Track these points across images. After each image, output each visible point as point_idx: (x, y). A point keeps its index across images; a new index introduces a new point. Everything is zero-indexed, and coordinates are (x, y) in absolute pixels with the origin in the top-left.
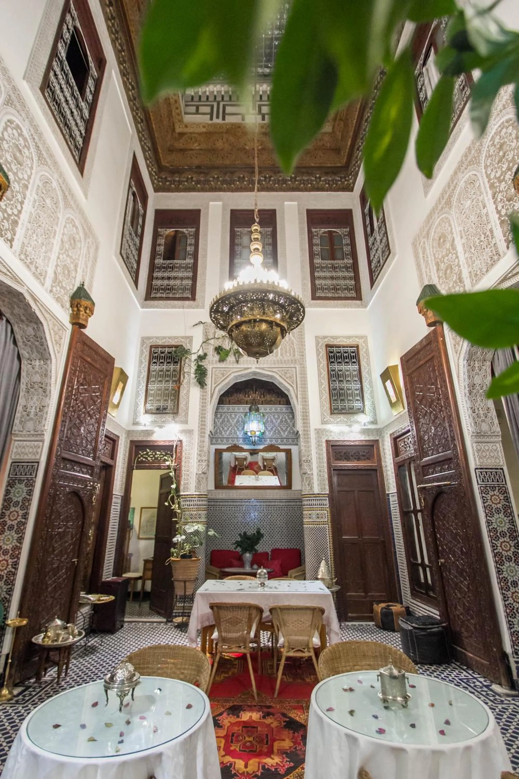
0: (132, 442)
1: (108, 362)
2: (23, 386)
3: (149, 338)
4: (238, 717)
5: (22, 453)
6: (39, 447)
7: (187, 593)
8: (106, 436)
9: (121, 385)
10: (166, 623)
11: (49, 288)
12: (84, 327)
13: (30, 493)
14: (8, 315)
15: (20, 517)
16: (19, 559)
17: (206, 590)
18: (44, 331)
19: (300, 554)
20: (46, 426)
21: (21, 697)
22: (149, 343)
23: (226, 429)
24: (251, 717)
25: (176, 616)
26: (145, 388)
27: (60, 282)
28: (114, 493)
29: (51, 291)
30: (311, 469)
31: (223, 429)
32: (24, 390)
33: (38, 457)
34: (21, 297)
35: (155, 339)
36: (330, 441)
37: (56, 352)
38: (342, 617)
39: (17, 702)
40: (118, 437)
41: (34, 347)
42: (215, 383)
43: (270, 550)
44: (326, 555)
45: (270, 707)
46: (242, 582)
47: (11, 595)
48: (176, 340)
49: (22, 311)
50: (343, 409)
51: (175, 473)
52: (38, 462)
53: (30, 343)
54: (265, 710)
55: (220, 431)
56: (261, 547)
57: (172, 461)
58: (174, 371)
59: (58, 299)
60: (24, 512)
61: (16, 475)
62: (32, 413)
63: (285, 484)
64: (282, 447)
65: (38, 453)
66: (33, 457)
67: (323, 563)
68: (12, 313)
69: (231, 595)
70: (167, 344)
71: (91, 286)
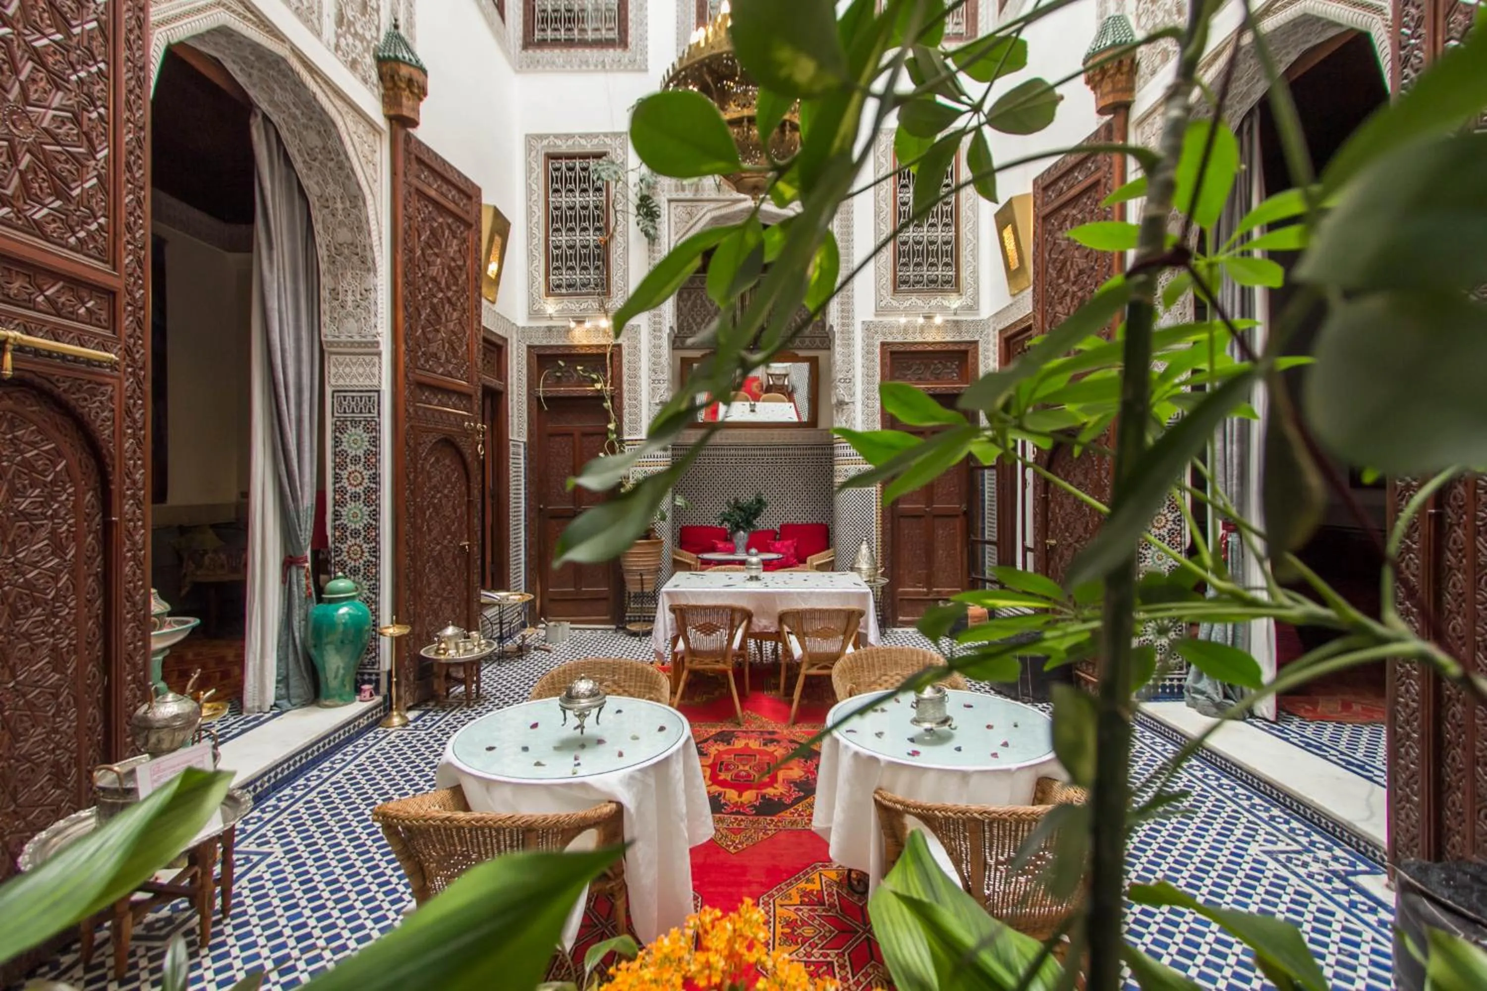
0: (530, 347)
1: (469, 197)
2: (322, 252)
3: (541, 137)
4: (729, 744)
5: (347, 375)
6: (374, 365)
7: (646, 590)
8: (485, 340)
9: (498, 240)
10: (616, 631)
11: (333, 41)
12: (414, 123)
13: (375, 441)
14: (264, 106)
15: (366, 481)
16: (378, 543)
17: (676, 586)
18: (340, 138)
19: (828, 531)
20: (379, 325)
21: (419, 722)
22: (542, 147)
23: (699, 320)
24: (747, 744)
25: (630, 622)
26: (542, 241)
27: (351, 24)
28: (510, 437)
29: (337, 47)
30: (853, 395)
31: (694, 320)
32: (326, 258)
33: (375, 382)
34: (283, 66)
35: (552, 138)
36: (888, 344)
37: (371, 181)
38: (886, 622)
39: (416, 728)
40: (506, 340)
41: (327, 173)
42: (676, 233)
43: (778, 525)
44: (868, 533)
45: (773, 733)
46: (731, 574)
47: (377, 595)
48: (595, 141)
49: (289, 98)
50: (918, 282)
51: (612, 403)
52: (378, 391)
53: (317, 164)
54: (768, 736)
55: (689, 324)
56: (762, 523)
57: (605, 382)
58: (596, 208)
59: (353, 65)
60: (371, 472)
61: (345, 412)
62: (350, 303)
63: (805, 419)
64: (802, 353)
65: (374, 375)
66: (367, 382)
67: (864, 548)
68: (271, 102)
69: (716, 595)
70: (577, 150)
71: (411, 24)
